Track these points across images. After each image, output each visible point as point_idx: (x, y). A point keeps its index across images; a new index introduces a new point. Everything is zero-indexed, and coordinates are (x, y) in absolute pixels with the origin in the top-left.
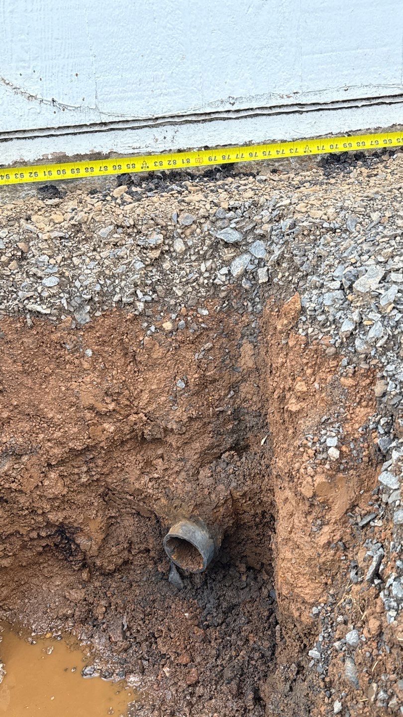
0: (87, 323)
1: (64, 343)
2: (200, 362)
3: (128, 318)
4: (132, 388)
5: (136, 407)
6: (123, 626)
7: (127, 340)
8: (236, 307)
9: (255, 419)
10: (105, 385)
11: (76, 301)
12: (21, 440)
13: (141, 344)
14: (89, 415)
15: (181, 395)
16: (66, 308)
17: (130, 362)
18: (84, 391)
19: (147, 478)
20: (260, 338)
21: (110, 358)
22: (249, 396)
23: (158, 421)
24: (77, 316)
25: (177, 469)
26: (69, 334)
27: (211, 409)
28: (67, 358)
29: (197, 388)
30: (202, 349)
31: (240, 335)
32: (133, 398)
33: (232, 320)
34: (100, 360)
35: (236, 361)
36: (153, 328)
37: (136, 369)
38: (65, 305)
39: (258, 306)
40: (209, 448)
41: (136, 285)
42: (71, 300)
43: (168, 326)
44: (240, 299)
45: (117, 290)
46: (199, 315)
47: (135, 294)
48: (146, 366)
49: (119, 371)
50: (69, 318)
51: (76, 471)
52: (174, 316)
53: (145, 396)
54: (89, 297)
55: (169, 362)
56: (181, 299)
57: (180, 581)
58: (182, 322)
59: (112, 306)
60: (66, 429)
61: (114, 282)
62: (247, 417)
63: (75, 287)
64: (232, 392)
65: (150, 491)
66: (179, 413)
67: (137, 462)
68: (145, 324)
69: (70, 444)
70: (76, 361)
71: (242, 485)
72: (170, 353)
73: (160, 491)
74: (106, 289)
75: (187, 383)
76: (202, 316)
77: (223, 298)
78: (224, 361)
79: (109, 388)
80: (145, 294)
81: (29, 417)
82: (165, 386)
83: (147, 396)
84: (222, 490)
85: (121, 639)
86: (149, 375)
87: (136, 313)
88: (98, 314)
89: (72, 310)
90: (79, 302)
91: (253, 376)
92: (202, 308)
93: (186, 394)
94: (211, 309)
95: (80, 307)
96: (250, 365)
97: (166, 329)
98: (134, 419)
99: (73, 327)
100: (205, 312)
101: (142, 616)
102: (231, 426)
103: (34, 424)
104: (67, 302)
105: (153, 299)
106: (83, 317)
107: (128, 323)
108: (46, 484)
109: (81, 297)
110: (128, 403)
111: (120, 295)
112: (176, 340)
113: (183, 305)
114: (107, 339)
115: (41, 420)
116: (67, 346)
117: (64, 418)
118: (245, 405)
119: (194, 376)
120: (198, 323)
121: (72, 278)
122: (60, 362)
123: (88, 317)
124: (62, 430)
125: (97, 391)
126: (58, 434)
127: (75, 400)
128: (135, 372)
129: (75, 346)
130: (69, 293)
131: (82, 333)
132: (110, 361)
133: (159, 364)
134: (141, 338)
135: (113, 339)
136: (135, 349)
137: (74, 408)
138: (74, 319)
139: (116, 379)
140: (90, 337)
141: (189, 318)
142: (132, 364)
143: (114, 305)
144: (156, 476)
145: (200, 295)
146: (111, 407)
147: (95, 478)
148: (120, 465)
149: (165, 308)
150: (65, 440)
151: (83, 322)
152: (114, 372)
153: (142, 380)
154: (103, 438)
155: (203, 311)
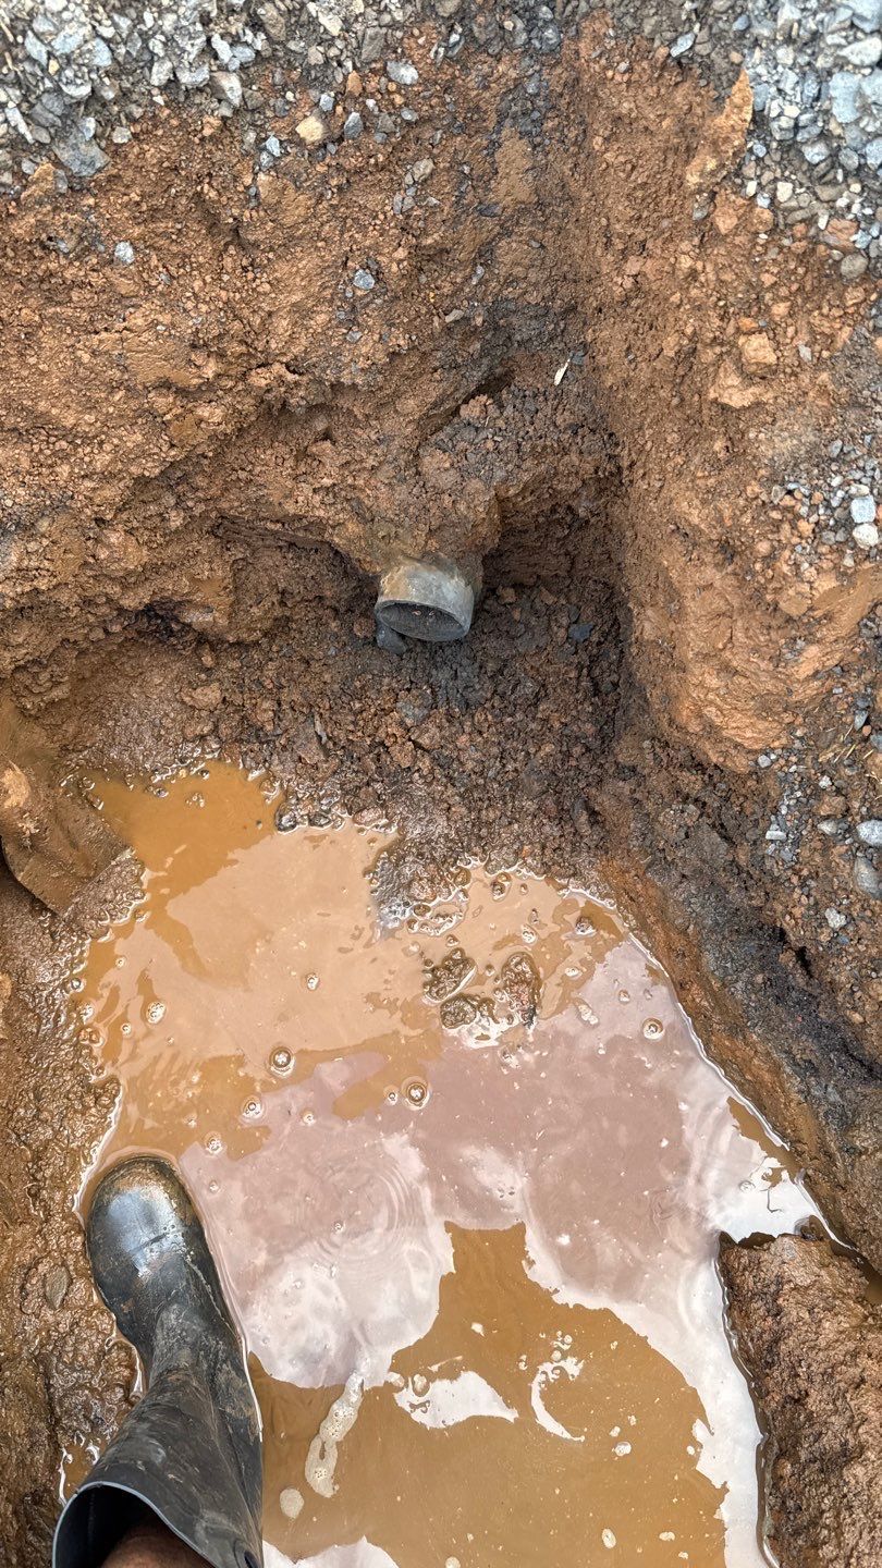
0: (99, 170)
1: (50, 239)
2: (408, 217)
3: (207, 132)
4: (246, 312)
5: (262, 352)
6: (320, 738)
7: (213, 194)
8: (482, 38)
9: (534, 323)
10: (188, 326)
11: (50, 108)
12: (21, 491)
13: (252, 198)
14: (161, 401)
15: (367, 305)
16: (29, 137)
17: (227, 245)
18: (137, 352)
19: (306, 489)
20: (550, 124)
21: (174, 248)
22: (519, 271)
23: (317, 372)
24: (65, 155)
25: (371, 462)
26: (55, 209)
27: (436, 319)
28: (68, 275)
29: (403, 283)
30: (408, 179)
31: (494, 116)
32: (252, 335)
33: (473, 80)
34: (154, 261)
35: (487, 189)
36: (273, 145)
37: (245, 263)
38: (23, 128)
39: (549, 33)
40: (435, 405)
41: (206, 20)
42: (32, 106)
43: (311, 129)
44: (492, 11)
45: (156, 45)
46: (392, 87)
47: (209, 51)
48: (272, 249)
49: (208, 279)
50: (47, 166)
51: (153, 508)
52: (326, 100)
53: (282, 325)
54: (85, 90)
55: (327, 228)
56: (340, 44)
57: (401, 644)
58: (354, 116)
59: (153, 104)
60: (116, 441)
61: (140, 20)
62: (514, 320)
63: (29, 58)
64: (480, 270)
65: (321, 513)
66: (366, 346)
67: (280, 461)
68: (251, 137)
69: (133, 469)
70: (94, 278)
71: (516, 471)
72: (325, 204)
73: (339, 507)
74: (122, 50)
75: (378, 275)
76: (402, 87)
77: (450, 18)
78: (460, 197)
79: (197, 331)
80: (235, 41)
81: (16, 434)
82: (324, 287)
83: (285, 323)
84: (477, 491)
85: (322, 758)
86: (282, 269)
87: (227, 112)
88: (121, 136)
89: (45, 138)
90: (59, 111)
91: (527, 221)
92: (397, 60)
93: (378, 301)
94: (424, 56)
95: (65, 125)
96: (523, 196)
97: (309, 139)
98: (264, 382)
99: (63, 187)
100: (408, 74)
101: (351, 718)
102: (478, 346)
103: (36, 448)
104: (23, 114)
105: (258, 53)
106: (84, 152)
107: (208, 147)
108: (102, 556)
109: (58, 90)
110: (243, 349)
111: (168, 65)
112: (339, 168)
113: (349, 64)
114: (160, 202)
115: (49, 436)
116: (62, 246)
117: (102, 418)
118: (508, 292)
119: (396, 255)
120: (395, 110)
121: (12, 28)
122: (52, 290)
123: (95, 151)
124: (107, 447)
125: (170, 346)
126: (102, 460)
127: (118, 374)
128: (245, 269)
129: (81, 239)
130: (18, 83)
131: (91, 201)
132: (175, 255)
133: (302, 237)
134: (248, 180)
135: (176, 196)
136: (236, 212)
137: (122, 393)
138: (58, 163)
139: (205, 302)
140: (115, 207)
141: (371, 103)
142: (232, 250)
143: (159, 100)
144: (327, 482)
145: (386, 18)
146: (210, 370)
147: (197, 512)
148: (243, 475)
149: (295, 75)
150: (120, 466)
151: (86, 172)
152: (197, 284)
153: (267, 287)
154: (202, 437)
155: (403, 71)
